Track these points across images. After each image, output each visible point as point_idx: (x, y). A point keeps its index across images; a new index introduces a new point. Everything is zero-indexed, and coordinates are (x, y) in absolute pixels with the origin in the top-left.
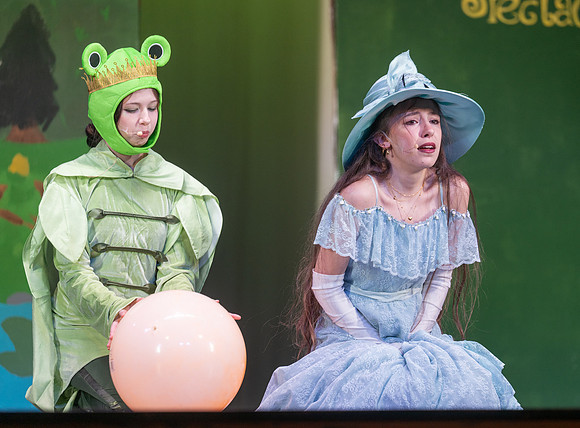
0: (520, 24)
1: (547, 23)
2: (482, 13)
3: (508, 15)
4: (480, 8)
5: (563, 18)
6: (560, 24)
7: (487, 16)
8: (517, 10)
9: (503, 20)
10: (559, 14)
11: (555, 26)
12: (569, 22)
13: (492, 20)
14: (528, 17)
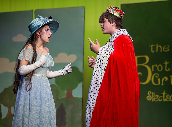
0: (158, 101)
1: (164, 101)
2: (151, 99)
3: (156, 100)
4: (150, 98)
5: (168, 99)
6: (167, 101)
7: (152, 100)
8: (158, 98)
9: (155, 100)
10: (167, 99)
11: (166, 101)
12: (169, 100)
13: (153, 101)
14: (160, 100)
